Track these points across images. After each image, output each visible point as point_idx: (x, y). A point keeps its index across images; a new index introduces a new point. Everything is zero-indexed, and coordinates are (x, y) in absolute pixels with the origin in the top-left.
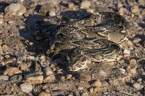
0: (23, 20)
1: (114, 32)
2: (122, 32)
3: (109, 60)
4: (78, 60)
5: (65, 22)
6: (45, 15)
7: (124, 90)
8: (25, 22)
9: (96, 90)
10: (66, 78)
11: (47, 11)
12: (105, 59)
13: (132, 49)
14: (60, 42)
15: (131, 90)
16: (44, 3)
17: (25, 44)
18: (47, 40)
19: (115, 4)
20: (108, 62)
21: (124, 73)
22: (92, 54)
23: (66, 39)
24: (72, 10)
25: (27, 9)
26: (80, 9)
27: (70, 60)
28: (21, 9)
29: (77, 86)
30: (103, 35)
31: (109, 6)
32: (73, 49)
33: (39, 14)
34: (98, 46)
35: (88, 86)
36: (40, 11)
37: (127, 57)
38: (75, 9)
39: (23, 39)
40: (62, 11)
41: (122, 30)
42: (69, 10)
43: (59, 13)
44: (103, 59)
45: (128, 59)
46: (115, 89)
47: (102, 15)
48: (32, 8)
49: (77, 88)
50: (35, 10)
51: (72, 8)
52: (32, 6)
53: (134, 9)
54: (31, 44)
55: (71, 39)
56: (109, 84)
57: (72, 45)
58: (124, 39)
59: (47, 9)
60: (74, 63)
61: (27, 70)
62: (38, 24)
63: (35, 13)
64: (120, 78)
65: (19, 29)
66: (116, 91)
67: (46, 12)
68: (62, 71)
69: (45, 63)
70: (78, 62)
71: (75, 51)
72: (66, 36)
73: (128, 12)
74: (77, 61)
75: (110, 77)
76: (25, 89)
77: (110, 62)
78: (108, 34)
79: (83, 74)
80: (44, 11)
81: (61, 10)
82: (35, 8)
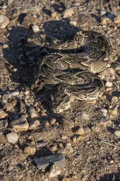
0: (6, 35)
1: (96, 60)
2: (105, 60)
3: (91, 99)
4: (62, 101)
5: (48, 44)
6: (28, 27)
7: (106, 138)
8: (9, 38)
9: (79, 139)
10: (50, 123)
11: (30, 23)
12: (88, 98)
13: (114, 78)
14: (44, 76)
15: (112, 138)
16: (27, 10)
17: (9, 71)
18: (30, 65)
19: (98, 10)
20: (90, 101)
21: (105, 115)
22: (75, 93)
23: (50, 72)
24: (54, 19)
25: (10, 19)
26: (63, 19)
27: (54, 100)
28: (5, 21)
29: (61, 134)
30: (86, 65)
31: (92, 12)
32: (57, 85)
33: (22, 26)
34: (81, 81)
35: (71, 134)
36: (23, 23)
37: (109, 91)
38: (58, 19)
39: (7, 62)
40: (45, 21)
41: (105, 57)
42: (52, 19)
43: (42, 25)
44: (86, 98)
45: (110, 93)
46: (97, 137)
47: (86, 35)
48: (15, 18)
49: (61, 137)
50: (18, 20)
51: (55, 17)
52: (15, 15)
53: (117, 20)
54: (15, 70)
55: (55, 73)
56: (92, 130)
57: (56, 81)
58: (107, 67)
59: (29, 21)
60: (59, 105)
61: (12, 111)
62: (21, 44)
63: (18, 24)
64: (102, 123)
65: (3, 48)
66: (98, 139)
67: (29, 25)
68: (46, 113)
69: (29, 101)
70: (62, 103)
71: (59, 89)
72: (50, 68)
73: (111, 22)
74: (60, 102)
75: (92, 121)
76: (11, 139)
77: (93, 100)
78: (90, 64)
79: (67, 121)
80: (27, 23)
81: (43, 19)
82: (18, 18)
